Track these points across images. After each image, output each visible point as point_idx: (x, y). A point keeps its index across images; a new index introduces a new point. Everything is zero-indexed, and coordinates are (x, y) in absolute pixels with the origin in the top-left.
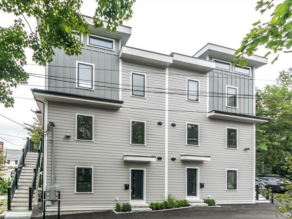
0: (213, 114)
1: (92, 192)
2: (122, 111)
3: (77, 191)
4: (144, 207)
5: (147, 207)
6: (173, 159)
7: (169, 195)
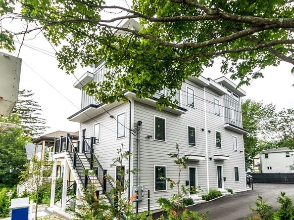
0: (228, 125)
1: (166, 190)
2: (182, 117)
3: (156, 190)
4: (198, 200)
5: (200, 199)
6: (211, 159)
7: (210, 188)
